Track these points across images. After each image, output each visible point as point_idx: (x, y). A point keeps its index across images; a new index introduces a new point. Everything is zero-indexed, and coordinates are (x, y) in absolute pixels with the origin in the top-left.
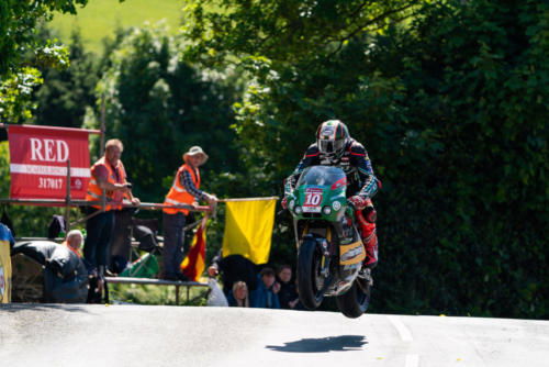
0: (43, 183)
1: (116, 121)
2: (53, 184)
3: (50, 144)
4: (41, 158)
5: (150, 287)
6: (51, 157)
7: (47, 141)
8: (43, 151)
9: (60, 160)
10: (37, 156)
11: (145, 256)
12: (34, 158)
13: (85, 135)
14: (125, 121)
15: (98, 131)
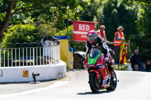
0: (82, 36)
1: (103, 20)
2: (85, 37)
3: (84, 26)
4: (82, 30)
6: (85, 29)
7: (83, 25)
8: (82, 28)
9: (87, 30)
10: (81, 29)
12: (80, 30)
13: (94, 24)
14: (105, 20)
15: (97, 23)
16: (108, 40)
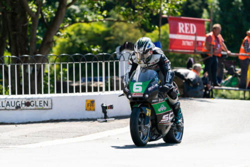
0: (184, 43)
1: (218, 16)
2: (189, 44)
3: (188, 26)
4: (183, 32)
5: (232, 91)
6: (188, 31)
7: (186, 24)
8: (184, 29)
9: (192, 33)
10: (182, 31)
11: (230, 77)
12: (180, 32)
13: (203, 22)
14: (221, 16)
15: (209, 20)
16: (229, 50)
